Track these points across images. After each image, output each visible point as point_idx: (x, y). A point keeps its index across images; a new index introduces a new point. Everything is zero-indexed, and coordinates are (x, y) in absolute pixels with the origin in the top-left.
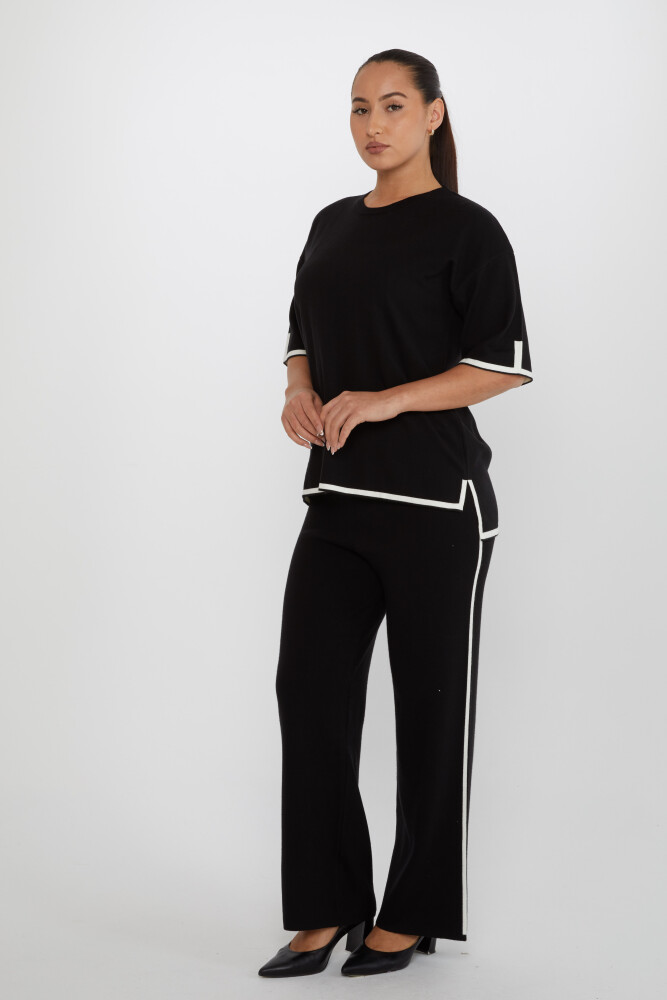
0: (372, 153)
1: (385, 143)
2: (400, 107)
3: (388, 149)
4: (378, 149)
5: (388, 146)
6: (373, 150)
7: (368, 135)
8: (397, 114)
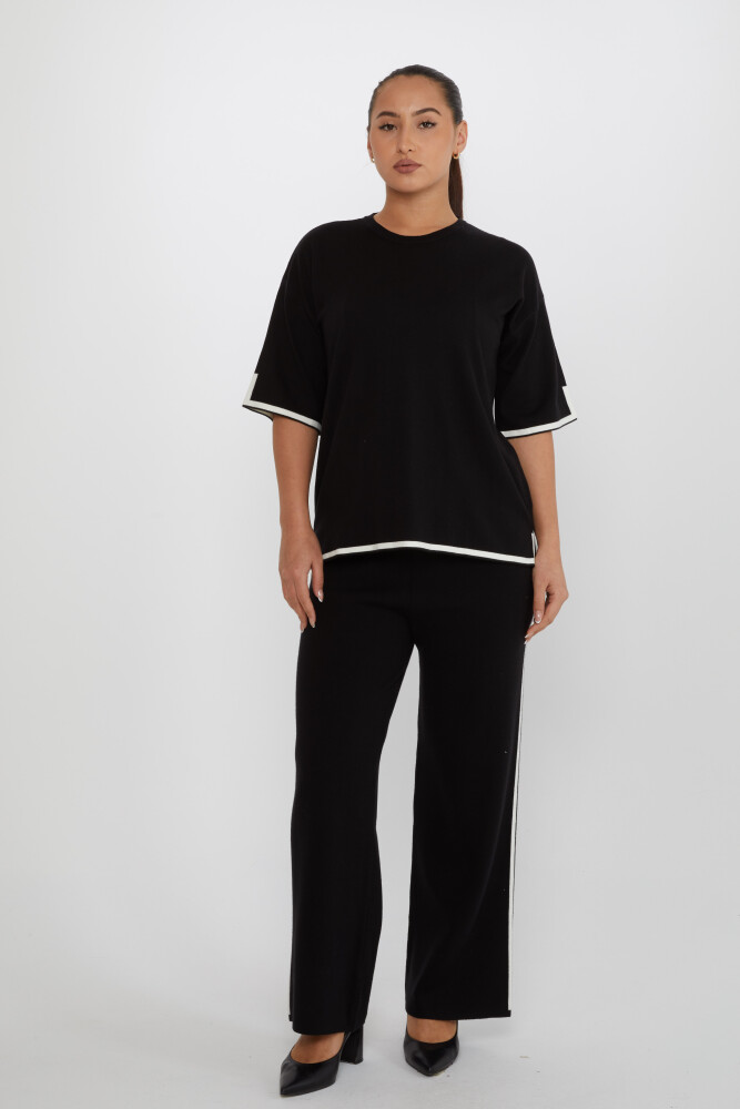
0: (401, 172)
1: (418, 162)
2: (433, 125)
3: (420, 169)
4: (410, 168)
5: (420, 165)
6: (404, 169)
7: (400, 151)
8: (429, 132)
